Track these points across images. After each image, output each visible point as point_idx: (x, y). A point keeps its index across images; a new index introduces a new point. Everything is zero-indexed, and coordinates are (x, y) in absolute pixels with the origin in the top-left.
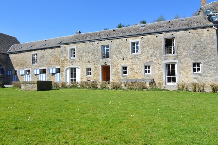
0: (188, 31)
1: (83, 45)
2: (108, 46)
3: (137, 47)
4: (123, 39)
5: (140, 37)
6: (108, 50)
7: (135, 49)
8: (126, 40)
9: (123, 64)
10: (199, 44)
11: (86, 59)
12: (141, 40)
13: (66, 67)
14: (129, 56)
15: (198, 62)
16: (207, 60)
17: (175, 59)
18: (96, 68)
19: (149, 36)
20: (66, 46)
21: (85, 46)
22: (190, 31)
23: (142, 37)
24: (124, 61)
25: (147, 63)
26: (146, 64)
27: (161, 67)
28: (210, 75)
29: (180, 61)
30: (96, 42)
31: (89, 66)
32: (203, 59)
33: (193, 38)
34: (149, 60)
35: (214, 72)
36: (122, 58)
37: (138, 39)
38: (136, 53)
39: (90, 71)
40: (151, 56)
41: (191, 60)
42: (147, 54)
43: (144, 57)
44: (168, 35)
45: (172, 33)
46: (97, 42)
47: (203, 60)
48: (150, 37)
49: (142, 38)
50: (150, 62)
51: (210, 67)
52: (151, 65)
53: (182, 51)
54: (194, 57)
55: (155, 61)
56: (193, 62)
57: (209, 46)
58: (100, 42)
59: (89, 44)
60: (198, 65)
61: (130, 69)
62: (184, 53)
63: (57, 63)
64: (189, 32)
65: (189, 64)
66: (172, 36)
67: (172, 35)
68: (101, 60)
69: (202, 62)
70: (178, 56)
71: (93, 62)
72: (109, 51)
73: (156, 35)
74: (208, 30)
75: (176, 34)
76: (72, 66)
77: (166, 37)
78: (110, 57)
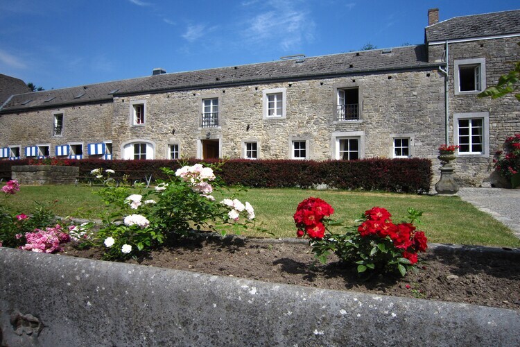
0: (387, 75)
1: (161, 96)
2: (216, 101)
3: (280, 105)
4: (250, 87)
5: (286, 84)
6: (215, 109)
7: (275, 108)
8: (256, 89)
9: (248, 137)
10: (409, 102)
11: (169, 126)
12: (288, 91)
13: (125, 141)
14: (260, 122)
15: (405, 136)
16: (422, 134)
17: (357, 130)
18: (190, 144)
19: (305, 83)
20: (125, 98)
21: (167, 99)
22: (391, 75)
23: (291, 83)
24: (250, 131)
25: (299, 135)
26: (297, 139)
27: (327, 145)
29: (367, 133)
30: (190, 93)
31: (173, 140)
32: (416, 131)
33: (396, 89)
34: (303, 131)
36: (246, 125)
37: (282, 88)
38: (275, 115)
39: (177, 150)
40: (308, 123)
41: (391, 133)
42: (300, 118)
43: (291, 124)
44: (346, 82)
45: (354, 78)
46: (194, 92)
47: (416, 133)
48: (308, 84)
49: (290, 85)
50: (306, 134)
51: (429, 147)
52: (307, 142)
53: (374, 114)
54: (397, 127)
55: (315, 134)
56: (394, 135)
57: (429, 106)
58: (198, 93)
59: (176, 95)
60: (406, 142)
61: (263, 147)
62: (376, 117)
63: (107, 133)
64: (390, 78)
65: (387, 141)
66: (353, 85)
67: (354, 81)
68: (200, 128)
69: (412, 136)
70: (363, 123)
71: (183, 131)
72: (219, 111)
73: (321, 81)
74: (428, 75)
75: (362, 81)
76: (137, 140)
77: (341, 86)
78: (220, 123)
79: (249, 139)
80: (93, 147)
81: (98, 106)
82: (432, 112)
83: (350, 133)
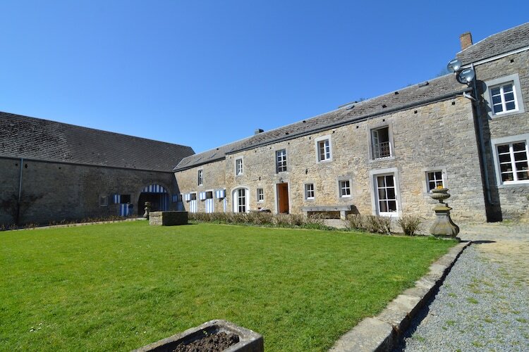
0: (413, 110)
1: (252, 152)
2: (284, 151)
3: (328, 150)
4: (305, 137)
5: (331, 131)
6: (284, 158)
7: (325, 154)
8: (310, 138)
9: (307, 179)
10: (437, 134)
11: (257, 174)
12: (332, 137)
13: (233, 188)
14: (315, 166)
15: (437, 169)
17: (391, 166)
18: (270, 188)
19: (345, 128)
20: (232, 156)
21: (255, 154)
22: (416, 109)
23: (334, 130)
24: (308, 174)
25: (343, 176)
26: (343, 179)
27: (367, 183)
28: (464, 195)
29: (400, 169)
30: (268, 147)
31: (260, 185)
32: (447, 163)
33: (423, 122)
34: (346, 172)
35: (472, 188)
36: (304, 168)
37: (327, 136)
38: (326, 159)
39: (263, 193)
40: (350, 163)
41: (423, 167)
42: (343, 160)
43: (338, 165)
44: (377, 122)
45: (384, 117)
46: (270, 146)
47: (447, 166)
49: (334, 132)
50: (349, 174)
51: (465, 179)
52: (350, 181)
54: (427, 161)
55: (356, 173)
56: (426, 169)
57: (458, 136)
58: (273, 146)
59: (260, 150)
60: (439, 175)
61: (318, 187)
62: (407, 153)
64: (416, 112)
65: (419, 175)
66: (383, 124)
67: (384, 120)
68: (276, 175)
69: (444, 169)
70: (396, 160)
71: (265, 178)
72: (287, 160)
73: (357, 124)
74: (454, 103)
75: (391, 119)
76: (240, 186)
77: (374, 126)
78: (287, 169)
79: (308, 181)
80: (218, 192)
81: (220, 162)
82: (461, 141)
83: (385, 171)
